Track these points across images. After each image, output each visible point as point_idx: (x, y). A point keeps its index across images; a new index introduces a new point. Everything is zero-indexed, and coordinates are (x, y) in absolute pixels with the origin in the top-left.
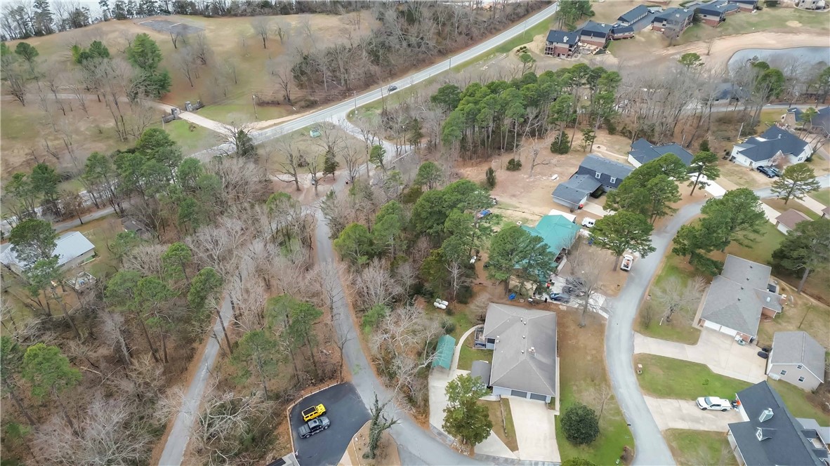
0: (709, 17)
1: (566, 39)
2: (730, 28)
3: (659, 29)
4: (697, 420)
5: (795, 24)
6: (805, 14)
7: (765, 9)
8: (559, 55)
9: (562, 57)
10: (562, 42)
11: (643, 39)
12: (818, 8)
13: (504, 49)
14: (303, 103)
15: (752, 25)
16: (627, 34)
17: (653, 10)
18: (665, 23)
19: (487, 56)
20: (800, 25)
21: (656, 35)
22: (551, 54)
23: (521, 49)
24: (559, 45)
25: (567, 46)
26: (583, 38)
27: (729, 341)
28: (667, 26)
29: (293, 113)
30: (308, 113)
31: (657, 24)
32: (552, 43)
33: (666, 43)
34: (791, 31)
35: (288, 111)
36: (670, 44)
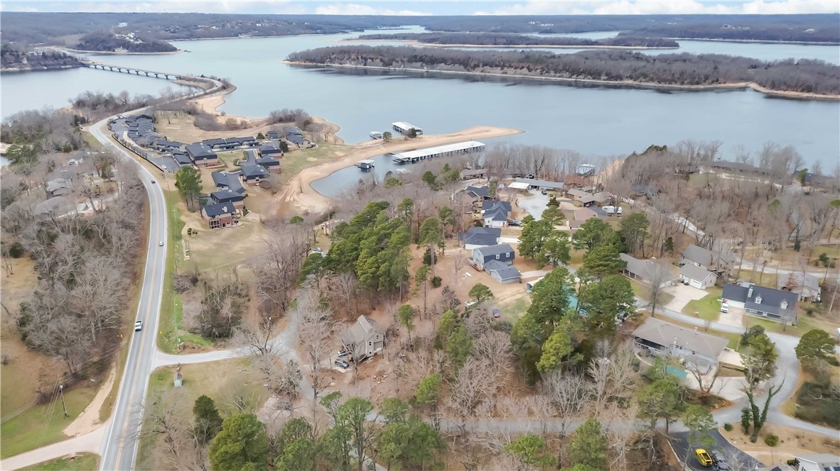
1: (225, 209)
2: (288, 172)
3: (255, 185)
5: (311, 159)
7: (287, 154)
8: (224, 225)
9: (227, 225)
10: (224, 212)
11: (255, 195)
12: (312, 146)
13: (175, 237)
14: (92, 370)
17: (223, 173)
18: (257, 178)
20: (316, 159)
21: (258, 189)
22: (218, 227)
24: (222, 216)
25: (229, 215)
27: (673, 288)
28: (260, 180)
31: (250, 181)
32: (214, 217)
33: (269, 192)
34: (316, 164)
35: (88, 386)
36: (274, 193)
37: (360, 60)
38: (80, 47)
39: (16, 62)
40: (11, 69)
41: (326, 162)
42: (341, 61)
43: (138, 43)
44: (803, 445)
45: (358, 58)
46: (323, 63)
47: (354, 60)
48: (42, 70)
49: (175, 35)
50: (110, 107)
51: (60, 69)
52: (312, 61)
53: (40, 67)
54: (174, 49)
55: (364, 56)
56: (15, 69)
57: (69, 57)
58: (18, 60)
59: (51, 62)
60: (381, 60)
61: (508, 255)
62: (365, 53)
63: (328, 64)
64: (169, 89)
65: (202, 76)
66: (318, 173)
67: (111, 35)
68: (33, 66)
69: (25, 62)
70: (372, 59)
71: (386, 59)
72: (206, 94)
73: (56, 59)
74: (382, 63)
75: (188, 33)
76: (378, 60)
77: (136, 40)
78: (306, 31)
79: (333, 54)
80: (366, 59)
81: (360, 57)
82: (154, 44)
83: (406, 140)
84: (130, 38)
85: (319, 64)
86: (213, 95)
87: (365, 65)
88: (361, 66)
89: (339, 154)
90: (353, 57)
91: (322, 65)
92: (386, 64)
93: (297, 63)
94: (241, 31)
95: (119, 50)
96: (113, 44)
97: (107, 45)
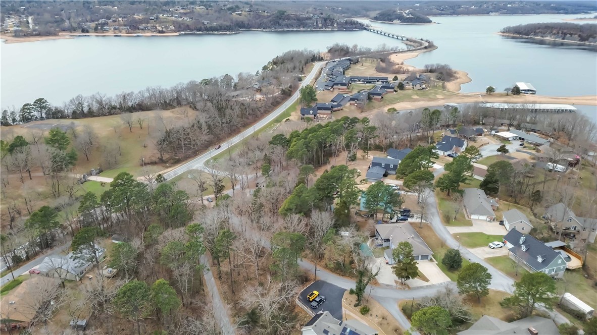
0: (375, 97)
1: (311, 112)
2: (387, 102)
3: (354, 104)
4: (493, 253)
5: (415, 97)
6: (419, 92)
7: (399, 91)
9: (311, 121)
10: (310, 114)
11: (348, 110)
12: (423, 89)
13: (278, 120)
14: (172, 161)
15: (397, 99)
16: (339, 108)
17: (345, 96)
18: (356, 101)
19: (270, 125)
20: (418, 97)
21: (354, 107)
22: (305, 121)
23: (287, 120)
24: (309, 116)
25: (313, 116)
26: (319, 111)
27: (485, 222)
28: (358, 102)
29: (167, 167)
30: (176, 167)
31: (352, 102)
32: (304, 115)
33: (360, 111)
34: (415, 100)
35: (164, 167)
36: (362, 112)
37: (560, 34)
38: (376, 19)
39: (331, 25)
40: (327, 29)
41: (423, 100)
42: (543, 34)
43: (408, 16)
44: (381, 324)
45: (558, 33)
46: (528, 35)
47: (554, 34)
48: (343, 31)
49: (443, 12)
50: (343, 53)
51: (353, 30)
52: (519, 33)
53: (342, 29)
54: (430, 22)
55: (565, 31)
56: (329, 29)
57: (360, 24)
58: (332, 24)
59: (349, 26)
60: (580, 36)
61: (392, 166)
62: (565, 29)
63: (532, 36)
64: (384, 45)
65: (422, 40)
66: (410, 106)
67: (395, 11)
68: (339, 28)
69: (335, 25)
70: (571, 34)
71: (584, 35)
72: (409, 51)
73: (352, 24)
74: (579, 38)
75: (452, 11)
76: (576, 36)
77: (408, 15)
78: (550, 11)
79: (539, 28)
80: (565, 34)
81: (560, 32)
82: (418, 17)
83: (507, 95)
84: (406, 13)
85: (524, 36)
86: (415, 51)
87: (563, 39)
88: (559, 40)
89: (438, 96)
90: (554, 32)
91: (527, 37)
92: (582, 39)
93: (507, 34)
94: (493, 10)
95: (396, 21)
96: (394, 17)
97: (390, 18)
